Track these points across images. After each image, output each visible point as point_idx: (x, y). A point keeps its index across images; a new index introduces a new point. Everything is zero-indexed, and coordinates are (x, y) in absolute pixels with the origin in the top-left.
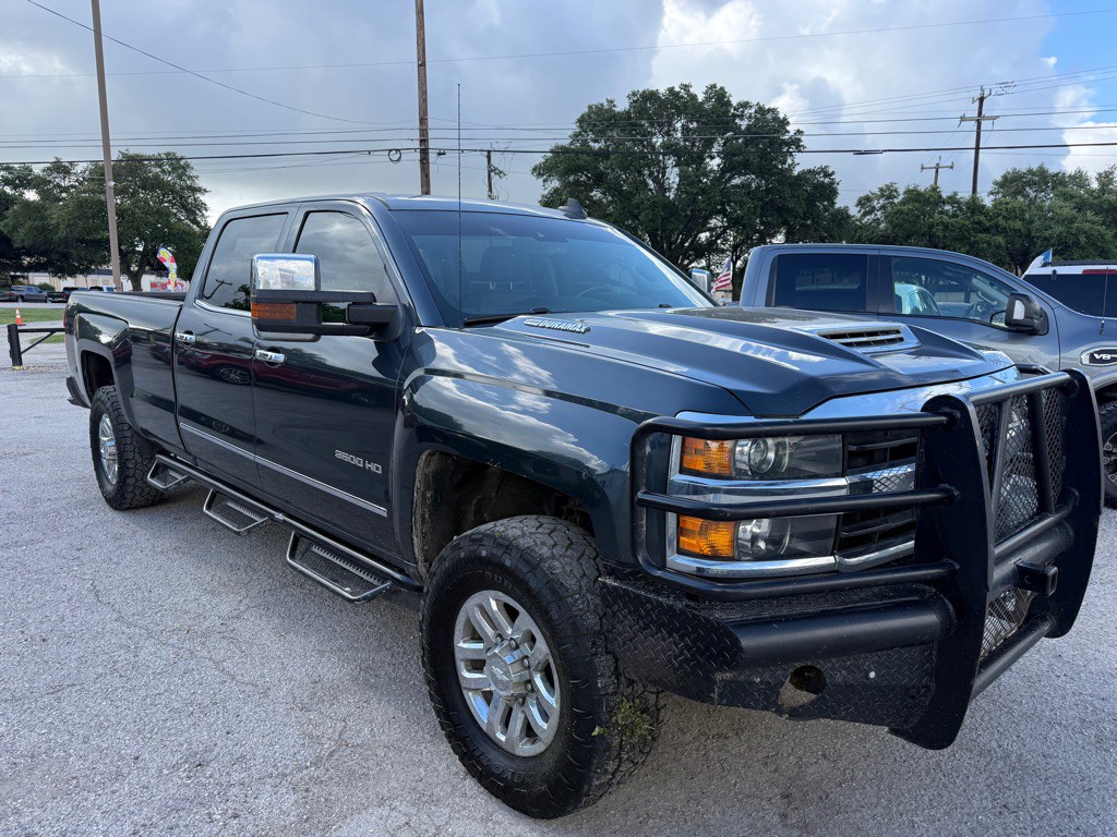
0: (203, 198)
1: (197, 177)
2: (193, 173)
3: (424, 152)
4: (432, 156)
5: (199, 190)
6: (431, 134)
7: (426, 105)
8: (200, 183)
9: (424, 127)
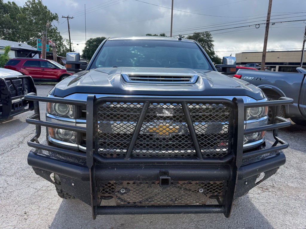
0: (213, 43)
1: (212, 37)
2: (211, 36)
3: (268, 24)
4: (270, 25)
5: (212, 41)
6: (271, 18)
7: (271, 9)
8: (213, 39)
9: (269, 16)
